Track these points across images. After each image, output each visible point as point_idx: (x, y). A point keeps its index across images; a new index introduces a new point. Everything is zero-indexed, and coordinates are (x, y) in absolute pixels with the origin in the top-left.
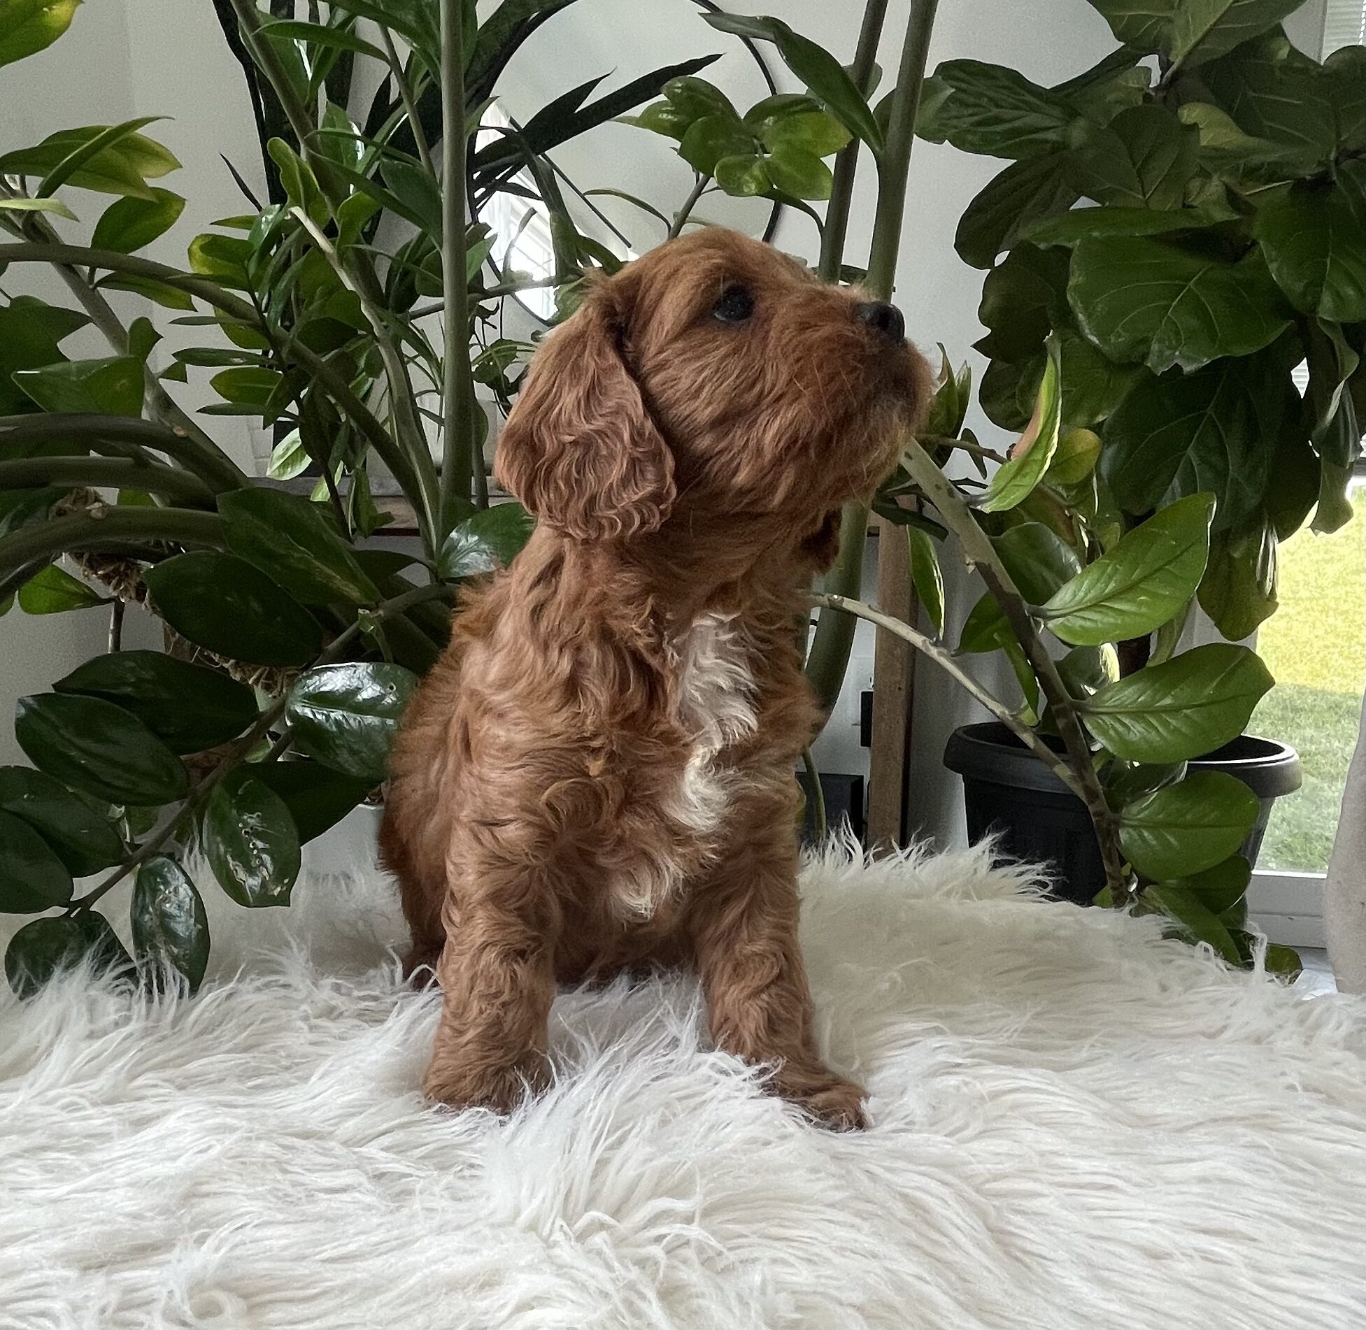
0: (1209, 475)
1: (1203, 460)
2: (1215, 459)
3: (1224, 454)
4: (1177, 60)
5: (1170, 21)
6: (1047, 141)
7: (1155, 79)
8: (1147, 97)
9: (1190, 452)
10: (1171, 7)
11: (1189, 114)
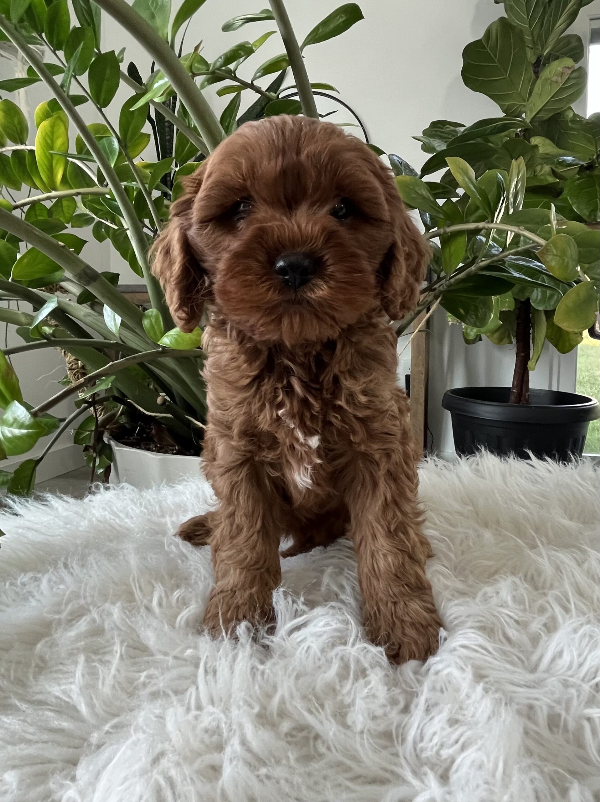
5: (524, 106)
10: (524, 101)
11: (535, 140)
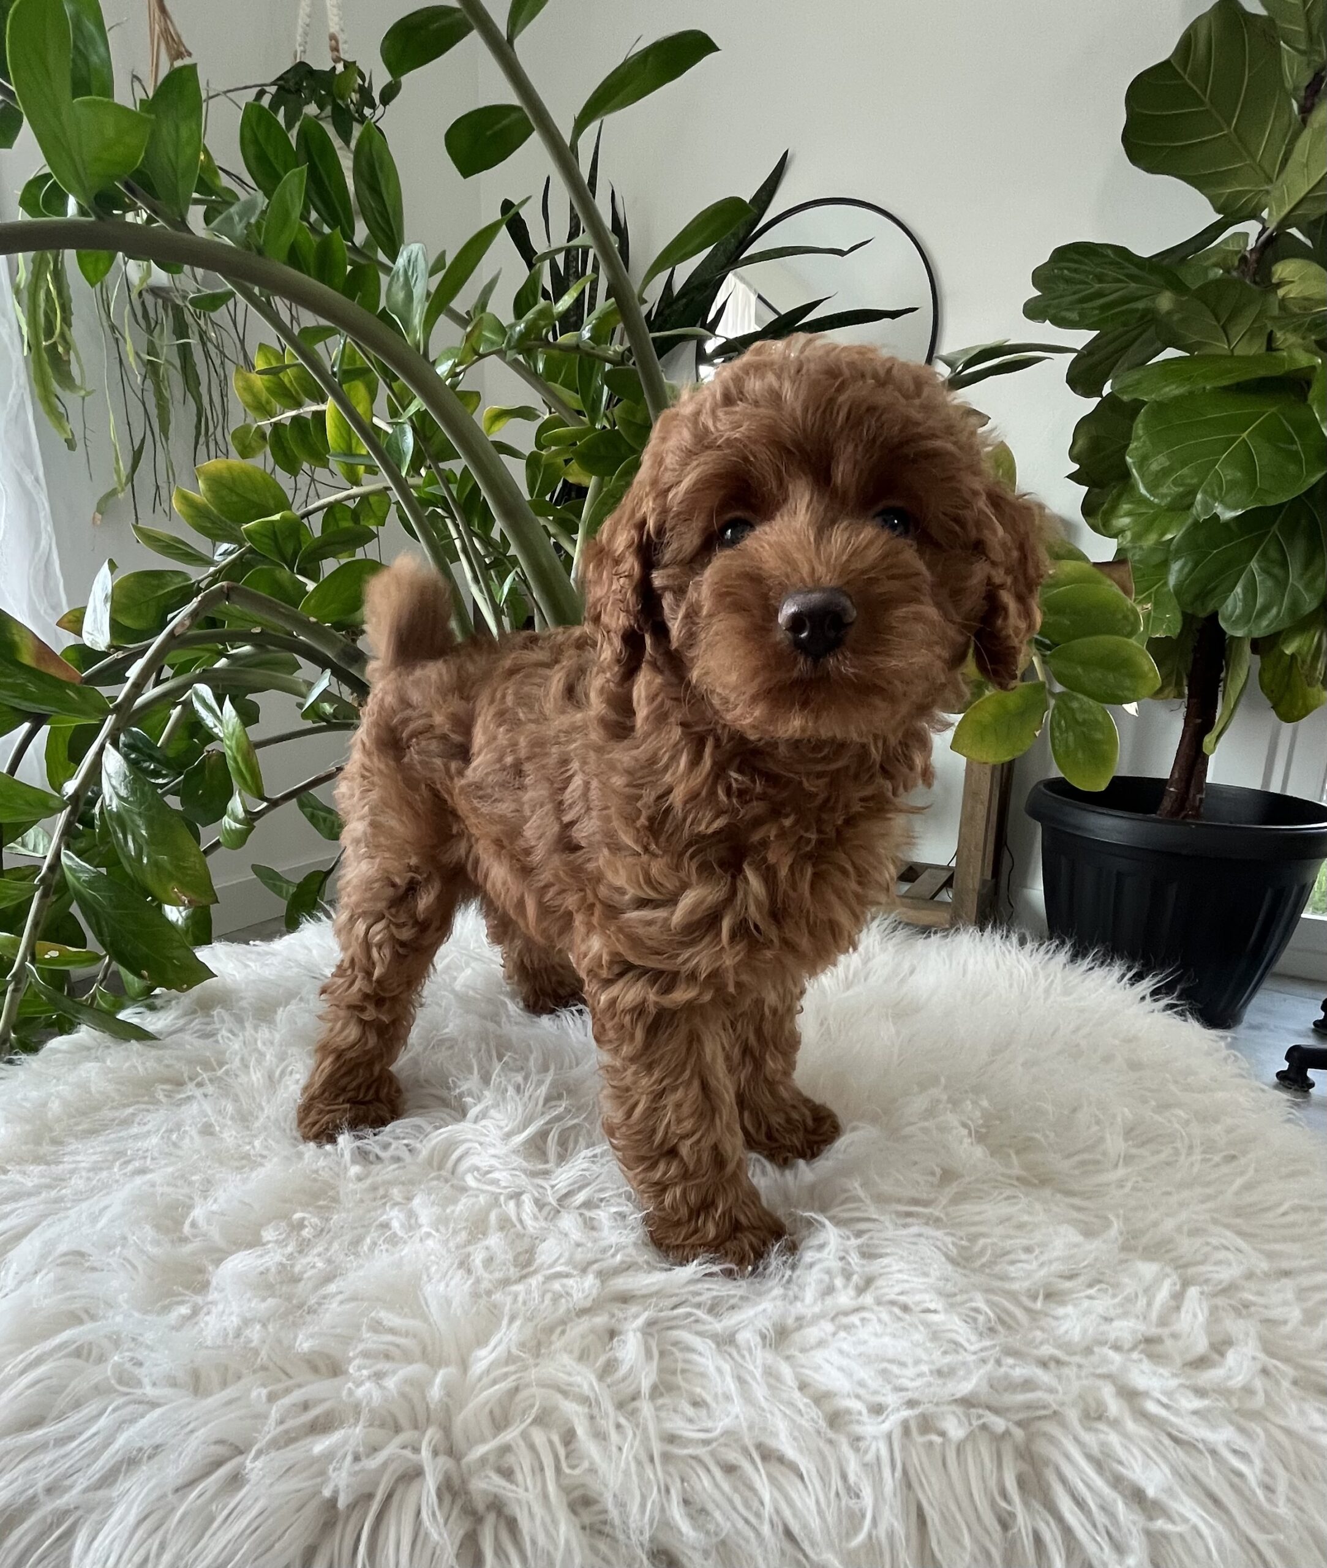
0: (1269, 583)
1: (1265, 571)
2: (1277, 571)
3: (1284, 565)
4: (1272, 226)
5: (1268, 192)
6: (1137, 310)
7: (1251, 244)
8: (1244, 259)
9: (1254, 565)
10: (1270, 180)
11: (1284, 270)
